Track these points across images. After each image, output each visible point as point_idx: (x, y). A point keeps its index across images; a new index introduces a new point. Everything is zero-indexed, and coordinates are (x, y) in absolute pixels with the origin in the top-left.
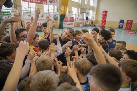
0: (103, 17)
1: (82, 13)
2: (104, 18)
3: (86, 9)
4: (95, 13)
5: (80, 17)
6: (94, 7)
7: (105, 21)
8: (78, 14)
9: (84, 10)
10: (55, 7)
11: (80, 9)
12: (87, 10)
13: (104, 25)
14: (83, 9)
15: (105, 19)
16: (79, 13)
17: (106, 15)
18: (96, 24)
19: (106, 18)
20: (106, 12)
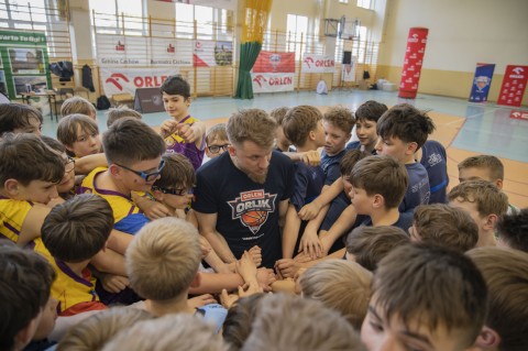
0: (408, 55)
1: (327, 36)
2: (414, 56)
3: (343, 21)
4: (377, 38)
5: (320, 51)
6: (374, 11)
7: (418, 69)
8: (310, 40)
9: (333, 23)
10: (220, 14)
11: (317, 22)
12: (346, 25)
13: (413, 84)
14: (332, 20)
15: (417, 60)
16: (317, 38)
17: (424, 45)
18: (380, 81)
19: (420, 57)
20: (421, 33)
